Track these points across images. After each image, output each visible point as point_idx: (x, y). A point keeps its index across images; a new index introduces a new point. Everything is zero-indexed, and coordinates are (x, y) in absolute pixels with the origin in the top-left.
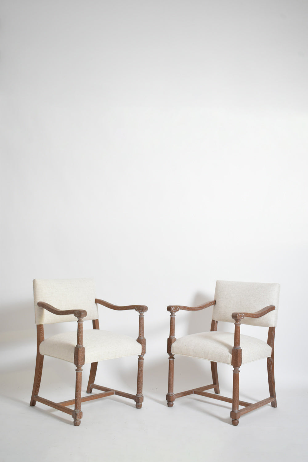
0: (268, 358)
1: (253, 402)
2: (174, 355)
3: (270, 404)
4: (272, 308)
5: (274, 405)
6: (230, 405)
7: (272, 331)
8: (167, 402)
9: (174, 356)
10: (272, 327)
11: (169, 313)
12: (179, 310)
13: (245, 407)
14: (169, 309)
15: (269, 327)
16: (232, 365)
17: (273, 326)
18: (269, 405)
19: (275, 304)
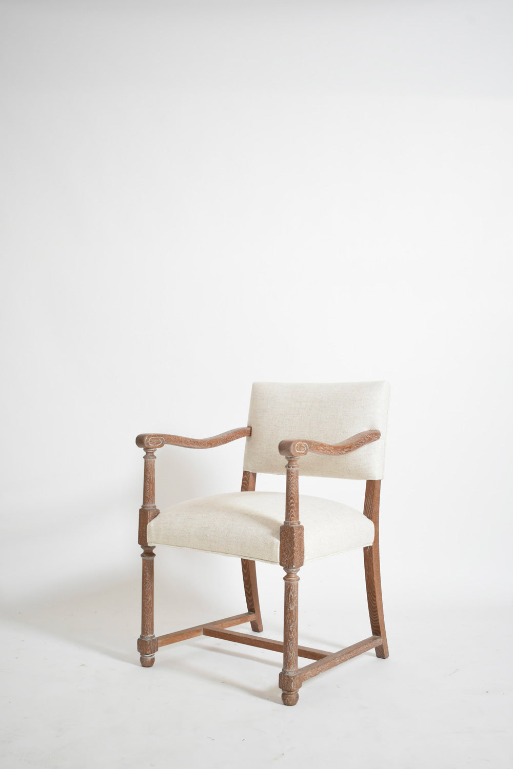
0: (365, 549)
1: (334, 650)
2: (154, 547)
3: (373, 651)
4: (373, 436)
5: (382, 653)
6: (279, 657)
7: (372, 488)
8: (138, 655)
9: (154, 551)
10: (375, 481)
11: (141, 452)
12: (165, 445)
13: (315, 661)
14: (140, 441)
15: (367, 481)
16: (281, 564)
17: (376, 479)
18: (371, 655)
19: (380, 428)
